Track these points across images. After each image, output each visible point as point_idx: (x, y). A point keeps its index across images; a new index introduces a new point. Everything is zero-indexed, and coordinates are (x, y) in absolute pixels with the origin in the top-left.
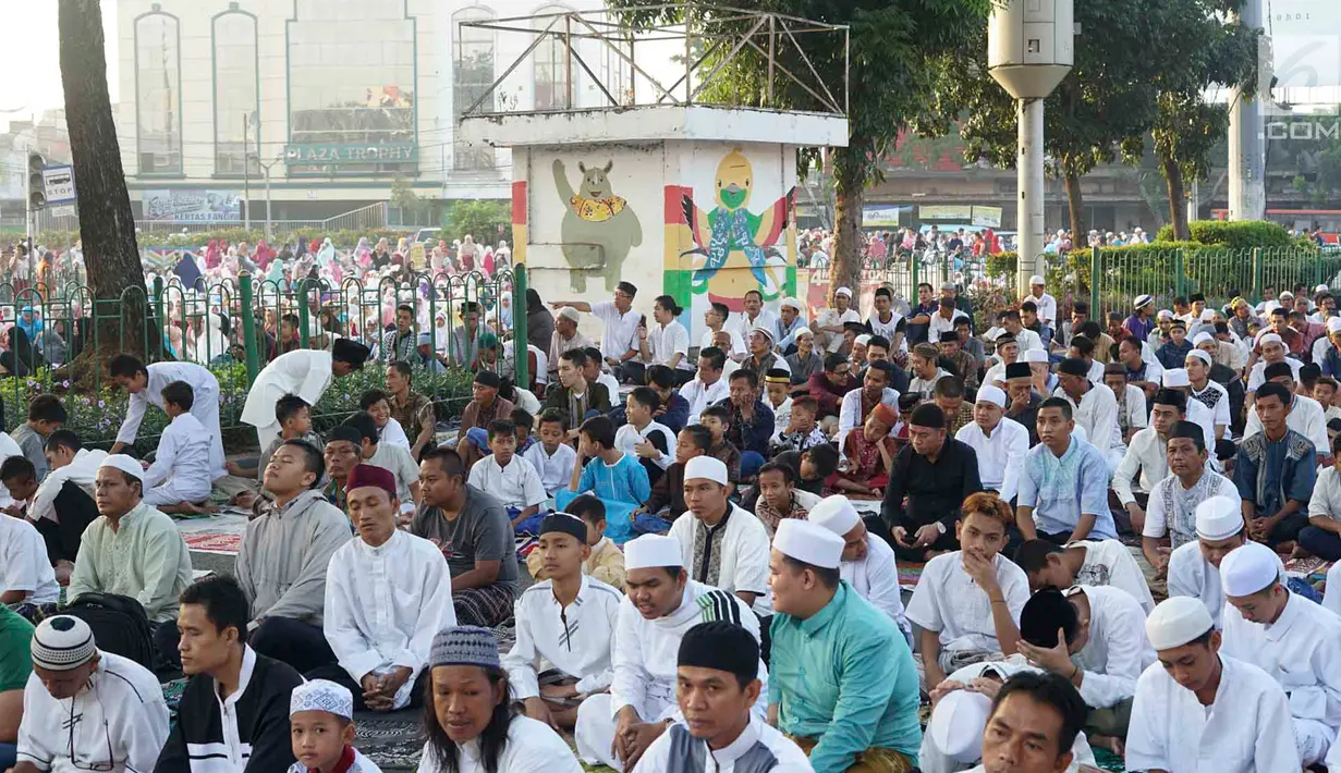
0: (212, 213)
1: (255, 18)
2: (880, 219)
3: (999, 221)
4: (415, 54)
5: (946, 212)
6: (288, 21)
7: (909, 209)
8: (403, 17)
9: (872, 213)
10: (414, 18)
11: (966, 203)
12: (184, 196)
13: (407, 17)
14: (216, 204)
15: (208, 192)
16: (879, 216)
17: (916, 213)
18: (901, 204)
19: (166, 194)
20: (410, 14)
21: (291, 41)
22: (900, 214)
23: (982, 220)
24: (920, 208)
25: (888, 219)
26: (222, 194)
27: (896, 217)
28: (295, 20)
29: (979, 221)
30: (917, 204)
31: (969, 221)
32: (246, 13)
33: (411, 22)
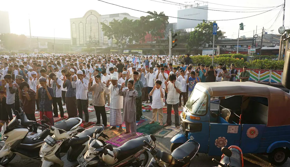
3: (142, 52)
5: (135, 51)
7: (130, 50)
8: (97, 22)
11: (137, 49)
18: (129, 49)
21: (86, 26)
27: (128, 51)
28: (86, 23)
29: (139, 53)
30: (131, 49)
31: (138, 52)
32: (82, 23)
33: (98, 23)
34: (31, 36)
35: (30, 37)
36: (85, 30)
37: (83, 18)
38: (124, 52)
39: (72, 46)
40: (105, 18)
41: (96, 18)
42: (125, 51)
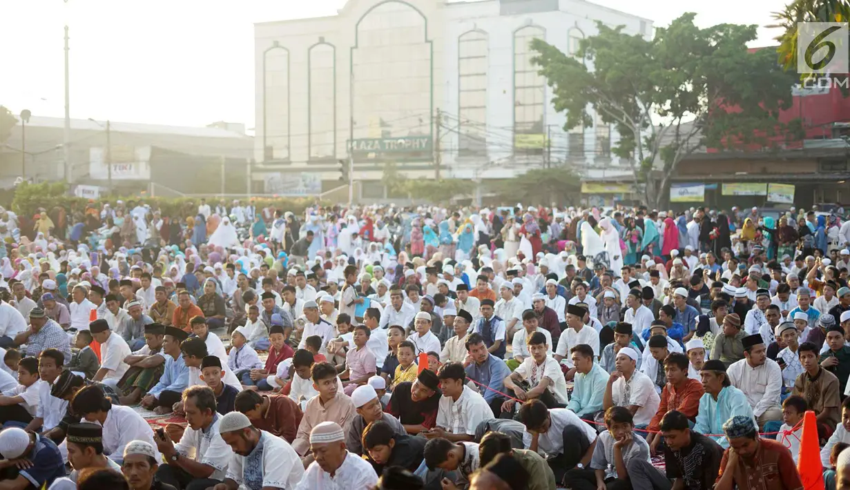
0: (305, 189)
1: (334, 47)
2: (690, 195)
3: (792, 197)
4: (432, 69)
5: (746, 189)
6: (352, 48)
7: (713, 186)
8: (424, 40)
9: (682, 189)
10: (431, 42)
11: (763, 181)
12: (289, 177)
13: (427, 41)
14: (307, 182)
15: (303, 173)
16: (688, 193)
17: (720, 189)
18: (707, 182)
19: (277, 175)
20: (429, 38)
21: (354, 62)
22: (706, 191)
23: (778, 196)
24: (723, 185)
25: (695, 196)
26: (310, 175)
27: (702, 193)
28: (356, 47)
29: (774, 198)
30: (720, 182)
31: (765, 197)
32: (329, 44)
33: (429, 44)
34: (67, 119)
35: (62, 125)
36: (343, 82)
37: (335, 17)
38: (676, 195)
39: (261, 166)
40: (473, 18)
41: (422, 18)
42: (681, 194)
